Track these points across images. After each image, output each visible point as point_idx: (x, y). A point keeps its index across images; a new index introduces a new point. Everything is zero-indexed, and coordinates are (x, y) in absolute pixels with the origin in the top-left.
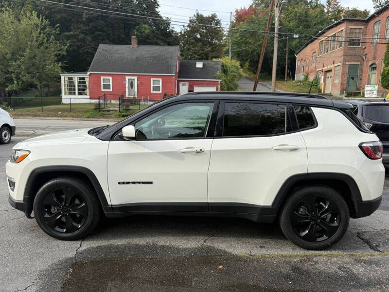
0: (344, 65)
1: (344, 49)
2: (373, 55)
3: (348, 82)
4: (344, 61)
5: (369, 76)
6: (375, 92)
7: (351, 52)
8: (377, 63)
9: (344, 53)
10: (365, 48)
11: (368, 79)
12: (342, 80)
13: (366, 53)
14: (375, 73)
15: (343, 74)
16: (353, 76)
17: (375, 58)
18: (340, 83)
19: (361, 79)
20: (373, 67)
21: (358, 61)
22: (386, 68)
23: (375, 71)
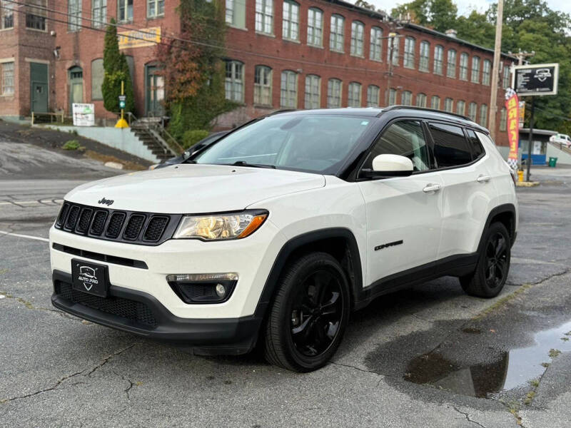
0: (21, 62)
1: (19, 33)
2: (72, 49)
3: (32, 97)
4: (22, 55)
5: (69, 87)
6: (91, 117)
7: (32, 39)
8: (82, 64)
9: (20, 41)
10: (55, 35)
11: (68, 92)
12: (20, 91)
13: (57, 45)
14: (81, 83)
15: (21, 80)
16: (39, 86)
17: (76, 56)
18: (18, 96)
19: (54, 92)
20: (76, 73)
21: (45, 58)
22: (110, 77)
23: (82, 80)
